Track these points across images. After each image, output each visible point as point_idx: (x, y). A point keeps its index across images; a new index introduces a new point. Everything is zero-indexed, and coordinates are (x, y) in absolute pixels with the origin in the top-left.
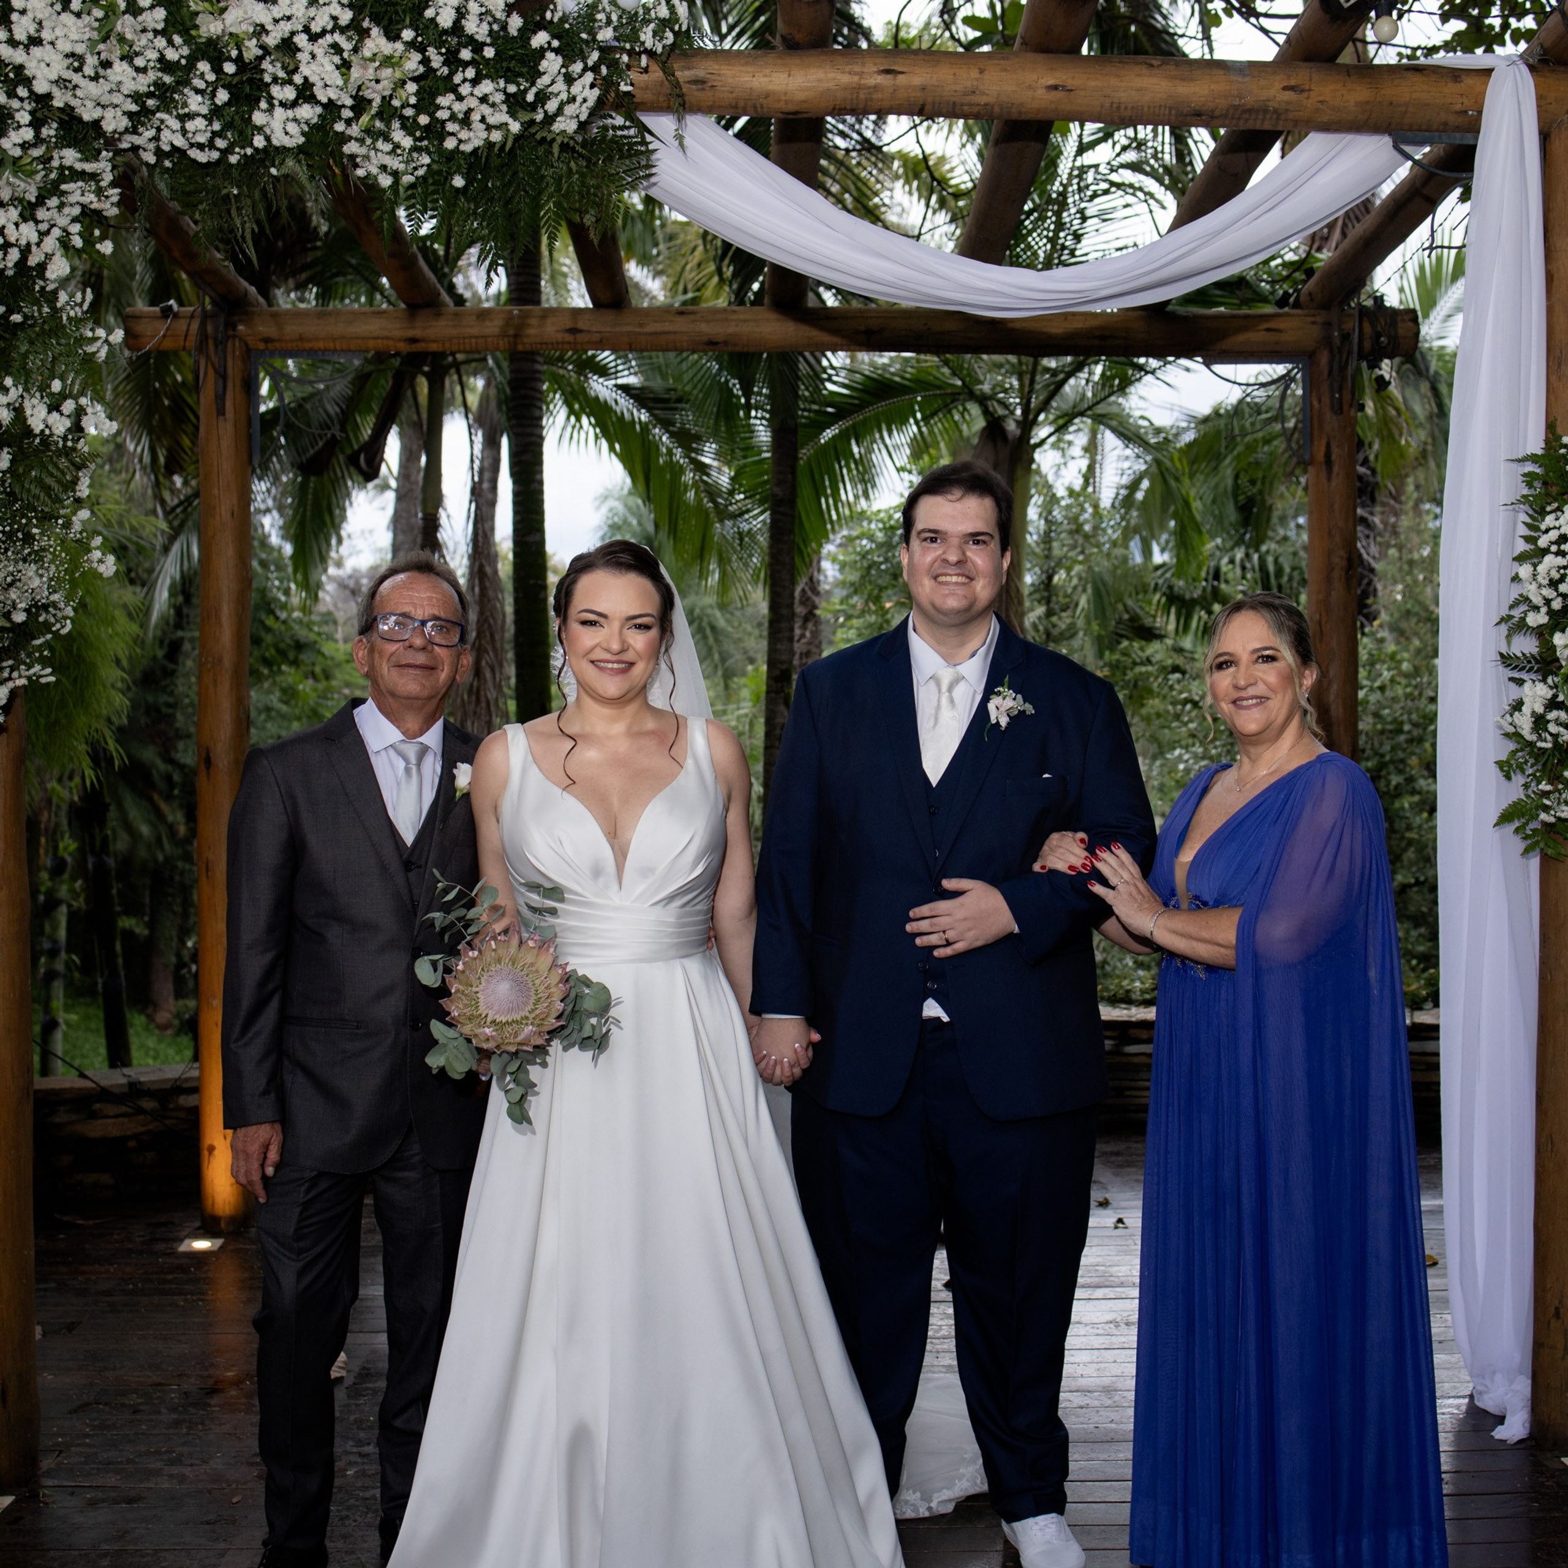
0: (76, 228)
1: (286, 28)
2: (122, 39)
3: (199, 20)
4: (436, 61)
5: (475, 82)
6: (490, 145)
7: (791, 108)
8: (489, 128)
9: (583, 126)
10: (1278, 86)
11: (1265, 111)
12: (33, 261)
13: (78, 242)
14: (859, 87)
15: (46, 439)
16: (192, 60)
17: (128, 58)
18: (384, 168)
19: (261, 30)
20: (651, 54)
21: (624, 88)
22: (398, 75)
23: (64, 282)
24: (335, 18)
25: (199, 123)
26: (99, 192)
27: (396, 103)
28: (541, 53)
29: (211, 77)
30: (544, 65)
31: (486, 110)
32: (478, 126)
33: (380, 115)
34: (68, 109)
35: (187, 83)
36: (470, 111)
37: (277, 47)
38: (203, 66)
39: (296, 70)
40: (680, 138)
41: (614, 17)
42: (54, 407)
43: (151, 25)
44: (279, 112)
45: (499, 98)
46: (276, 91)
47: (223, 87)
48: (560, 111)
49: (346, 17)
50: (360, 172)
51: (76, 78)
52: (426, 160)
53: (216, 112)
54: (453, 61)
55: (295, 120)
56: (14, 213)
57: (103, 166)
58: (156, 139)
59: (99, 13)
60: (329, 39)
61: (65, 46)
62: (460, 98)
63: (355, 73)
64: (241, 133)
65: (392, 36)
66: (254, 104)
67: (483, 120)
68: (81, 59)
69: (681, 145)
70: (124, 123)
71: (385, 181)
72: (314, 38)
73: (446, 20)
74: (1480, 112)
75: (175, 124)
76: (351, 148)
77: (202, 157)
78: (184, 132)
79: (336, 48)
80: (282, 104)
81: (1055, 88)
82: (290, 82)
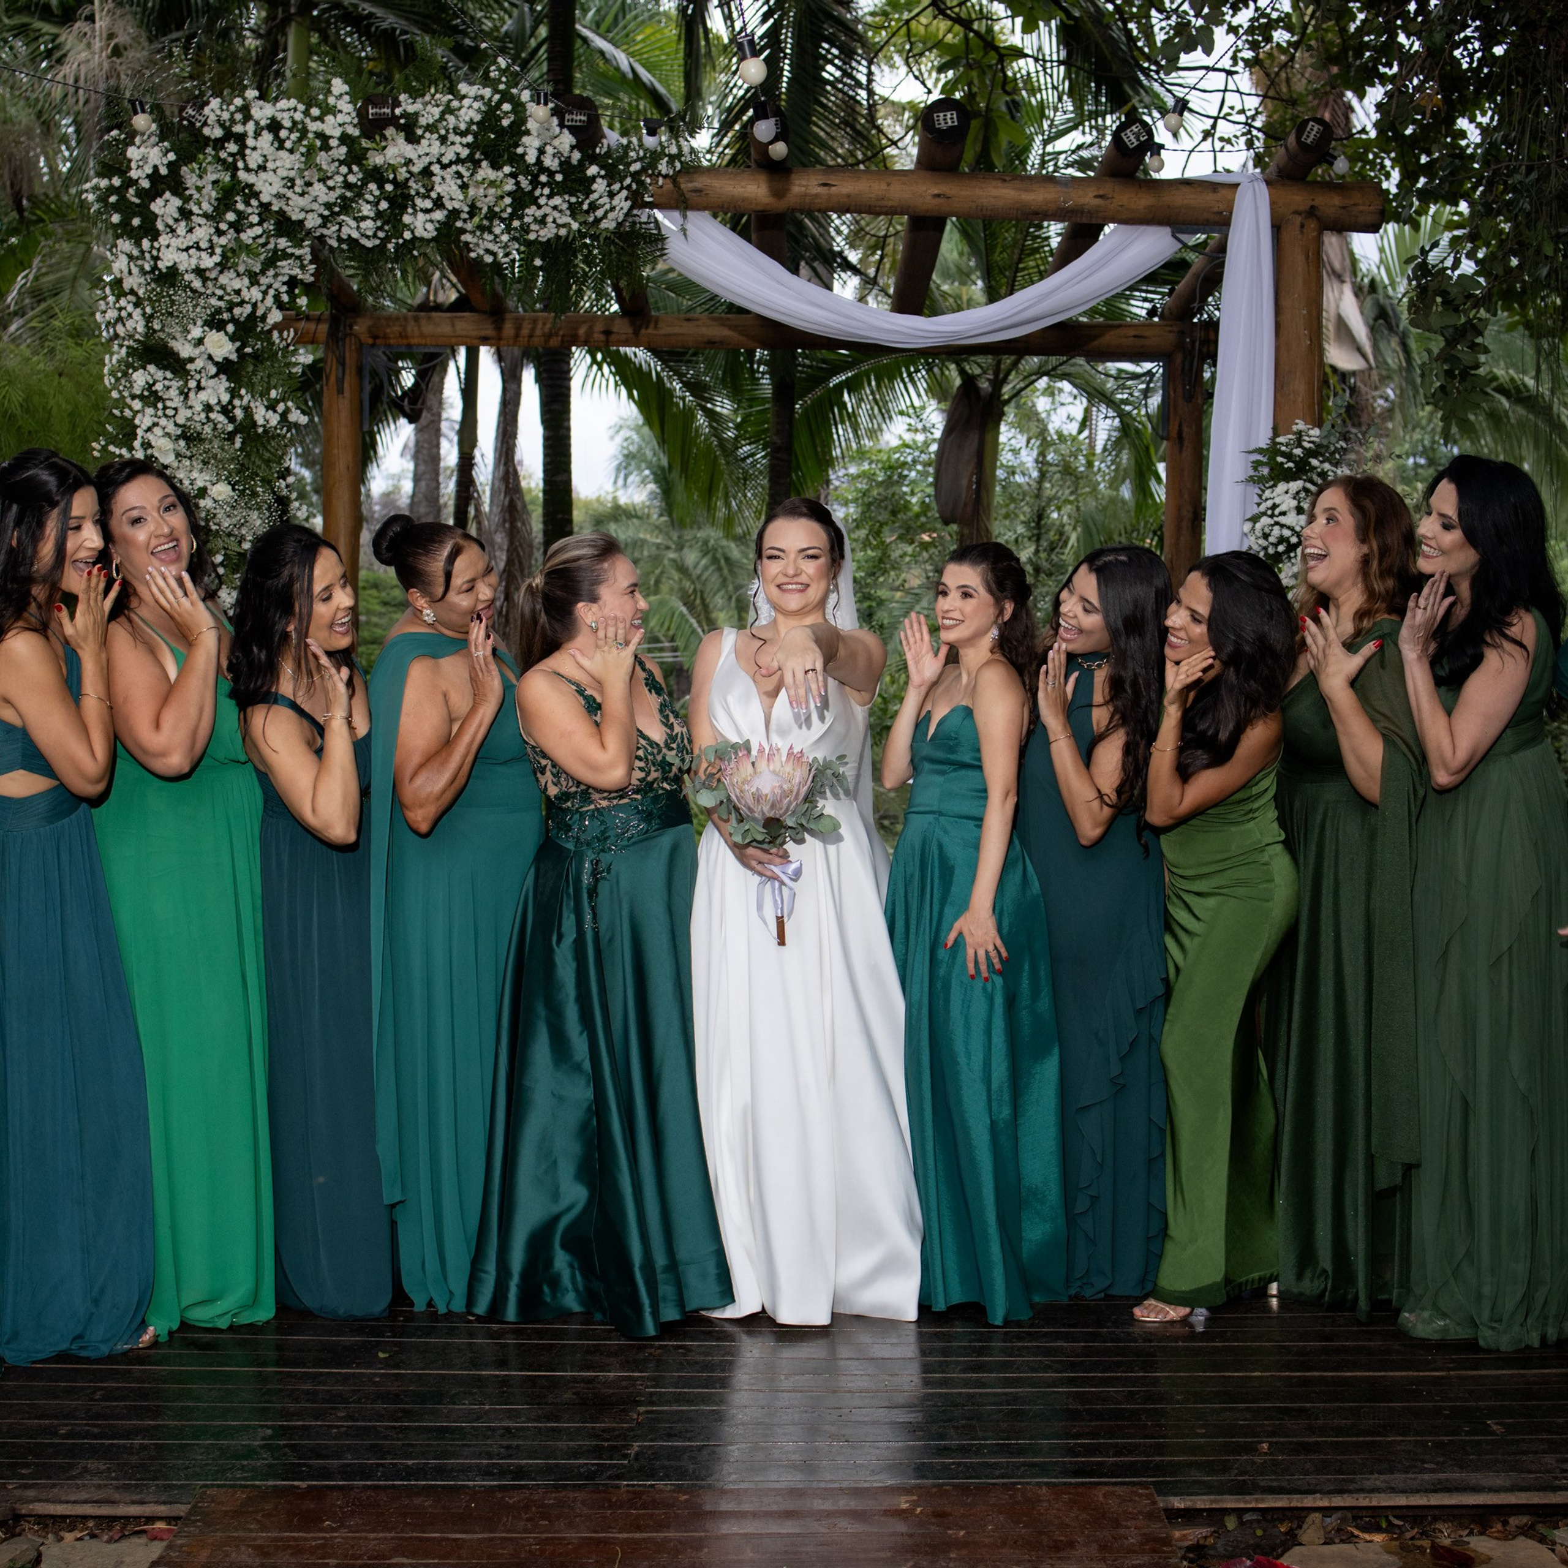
0: (284, 288)
1: (427, 160)
2: (320, 169)
3: (370, 154)
4: (525, 183)
5: (550, 197)
6: (557, 237)
7: (759, 208)
8: (559, 226)
9: (620, 224)
10: (1091, 195)
11: (1082, 212)
12: (259, 313)
13: (285, 298)
14: (806, 195)
15: (266, 432)
16: (365, 182)
17: (323, 180)
18: (488, 251)
19: (409, 162)
20: (665, 177)
21: (647, 199)
22: (499, 193)
23: (275, 326)
24: (458, 154)
25: (369, 224)
26: (303, 267)
27: (497, 209)
28: (593, 179)
29: (377, 193)
30: (595, 186)
31: (556, 214)
32: (551, 225)
33: (486, 217)
34: (281, 213)
35: (360, 195)
36: (545, 216)
37: (420, 173)
38: (372, 186)
39: (432, 189)
40: (684, 231)
41: (641, 153)
42: (271, 407)
43: (336, 157)
44: (421, 216)
45: (565, 206)
46: (419, 202)
47: (385, 199)
48: (605, 216)
49: (465, 153)
50: (473, 255)
51: (289, 194)
52: (517, 246)
53: (379, 215)
54: (535, 183)
55: (431, 221)
56: (246, 281)
57: (305, 251)
58: (339, 230)
59: (303, 150)
60: (454, 168)
61: (282, 173)
62: (539, 207)
63: (472, 192)
64: (394, 227)
65: (496, 166)
66: (403, 210)
67: (554, 221)
68: (292, 180)
69: (685, 235)
70: (319, 221)
71: (489, 259)
72: (444, 167)
73: (531, 158)
74: (1231, 213)
75: (353, 224)
76: (467, 237)
77: (369, 244)
78: (358, 228)
79: (459, 175)
80: (421, 210)
81: (938, 196)
82: (429, 197)
